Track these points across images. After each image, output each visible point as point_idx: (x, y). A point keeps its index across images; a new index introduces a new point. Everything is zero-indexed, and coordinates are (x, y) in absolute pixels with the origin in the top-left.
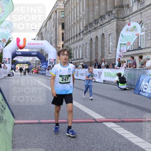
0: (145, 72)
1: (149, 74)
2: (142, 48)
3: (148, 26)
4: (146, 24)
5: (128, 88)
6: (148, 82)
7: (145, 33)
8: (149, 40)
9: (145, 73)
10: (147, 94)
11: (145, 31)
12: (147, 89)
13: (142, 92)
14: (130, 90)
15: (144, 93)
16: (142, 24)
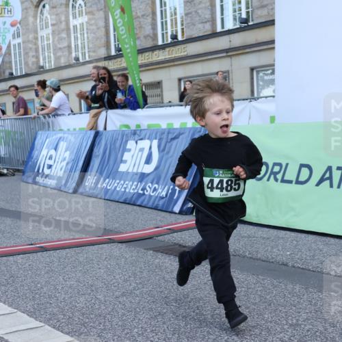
0: (49, 124)
1: (58, 128)
2: (48, 68)
3: (59, 12)
4: (53, 7)
5: (8, 169)
6: (56, 149)
7: (53, 31)
8: (64, 48)
9: (49, 127)
10: (54, 179)
11: (52, 25)
12: (53, 168)
13: (42, 177)
14: (14, 175)
15: (46, 178)
16: (44, 6)
